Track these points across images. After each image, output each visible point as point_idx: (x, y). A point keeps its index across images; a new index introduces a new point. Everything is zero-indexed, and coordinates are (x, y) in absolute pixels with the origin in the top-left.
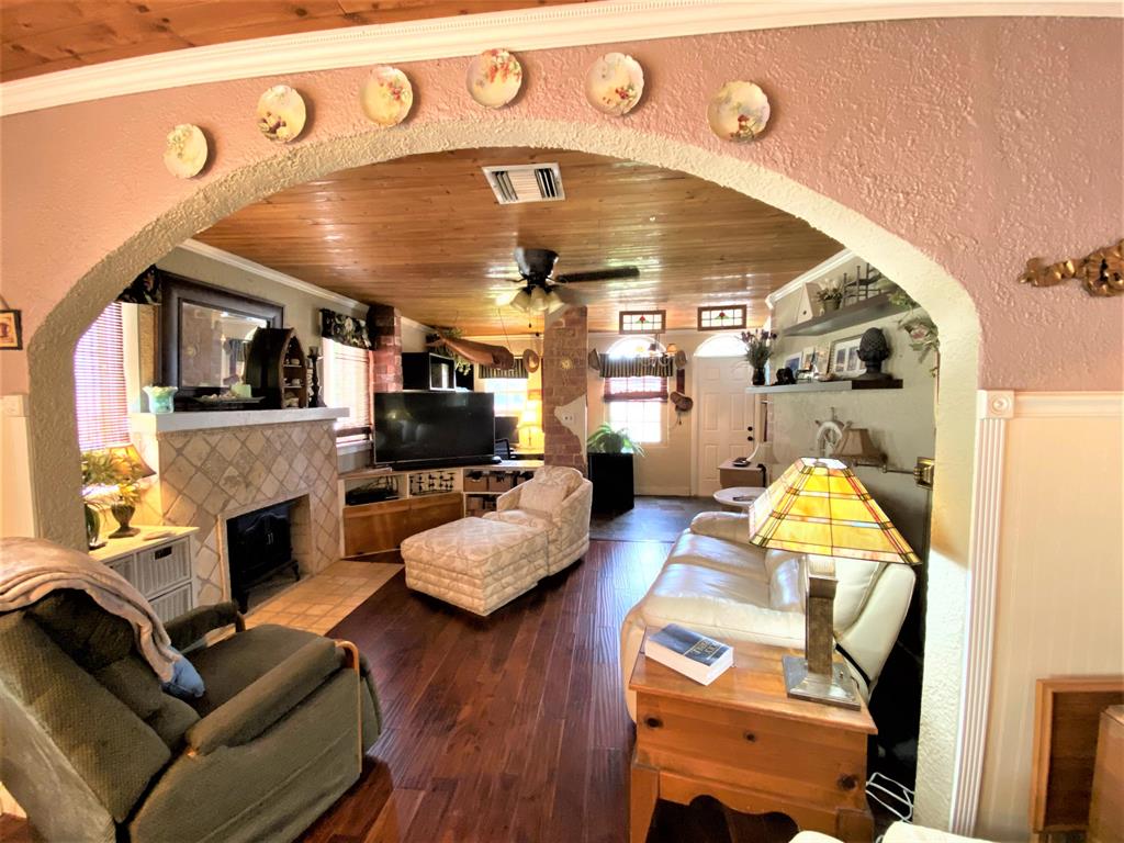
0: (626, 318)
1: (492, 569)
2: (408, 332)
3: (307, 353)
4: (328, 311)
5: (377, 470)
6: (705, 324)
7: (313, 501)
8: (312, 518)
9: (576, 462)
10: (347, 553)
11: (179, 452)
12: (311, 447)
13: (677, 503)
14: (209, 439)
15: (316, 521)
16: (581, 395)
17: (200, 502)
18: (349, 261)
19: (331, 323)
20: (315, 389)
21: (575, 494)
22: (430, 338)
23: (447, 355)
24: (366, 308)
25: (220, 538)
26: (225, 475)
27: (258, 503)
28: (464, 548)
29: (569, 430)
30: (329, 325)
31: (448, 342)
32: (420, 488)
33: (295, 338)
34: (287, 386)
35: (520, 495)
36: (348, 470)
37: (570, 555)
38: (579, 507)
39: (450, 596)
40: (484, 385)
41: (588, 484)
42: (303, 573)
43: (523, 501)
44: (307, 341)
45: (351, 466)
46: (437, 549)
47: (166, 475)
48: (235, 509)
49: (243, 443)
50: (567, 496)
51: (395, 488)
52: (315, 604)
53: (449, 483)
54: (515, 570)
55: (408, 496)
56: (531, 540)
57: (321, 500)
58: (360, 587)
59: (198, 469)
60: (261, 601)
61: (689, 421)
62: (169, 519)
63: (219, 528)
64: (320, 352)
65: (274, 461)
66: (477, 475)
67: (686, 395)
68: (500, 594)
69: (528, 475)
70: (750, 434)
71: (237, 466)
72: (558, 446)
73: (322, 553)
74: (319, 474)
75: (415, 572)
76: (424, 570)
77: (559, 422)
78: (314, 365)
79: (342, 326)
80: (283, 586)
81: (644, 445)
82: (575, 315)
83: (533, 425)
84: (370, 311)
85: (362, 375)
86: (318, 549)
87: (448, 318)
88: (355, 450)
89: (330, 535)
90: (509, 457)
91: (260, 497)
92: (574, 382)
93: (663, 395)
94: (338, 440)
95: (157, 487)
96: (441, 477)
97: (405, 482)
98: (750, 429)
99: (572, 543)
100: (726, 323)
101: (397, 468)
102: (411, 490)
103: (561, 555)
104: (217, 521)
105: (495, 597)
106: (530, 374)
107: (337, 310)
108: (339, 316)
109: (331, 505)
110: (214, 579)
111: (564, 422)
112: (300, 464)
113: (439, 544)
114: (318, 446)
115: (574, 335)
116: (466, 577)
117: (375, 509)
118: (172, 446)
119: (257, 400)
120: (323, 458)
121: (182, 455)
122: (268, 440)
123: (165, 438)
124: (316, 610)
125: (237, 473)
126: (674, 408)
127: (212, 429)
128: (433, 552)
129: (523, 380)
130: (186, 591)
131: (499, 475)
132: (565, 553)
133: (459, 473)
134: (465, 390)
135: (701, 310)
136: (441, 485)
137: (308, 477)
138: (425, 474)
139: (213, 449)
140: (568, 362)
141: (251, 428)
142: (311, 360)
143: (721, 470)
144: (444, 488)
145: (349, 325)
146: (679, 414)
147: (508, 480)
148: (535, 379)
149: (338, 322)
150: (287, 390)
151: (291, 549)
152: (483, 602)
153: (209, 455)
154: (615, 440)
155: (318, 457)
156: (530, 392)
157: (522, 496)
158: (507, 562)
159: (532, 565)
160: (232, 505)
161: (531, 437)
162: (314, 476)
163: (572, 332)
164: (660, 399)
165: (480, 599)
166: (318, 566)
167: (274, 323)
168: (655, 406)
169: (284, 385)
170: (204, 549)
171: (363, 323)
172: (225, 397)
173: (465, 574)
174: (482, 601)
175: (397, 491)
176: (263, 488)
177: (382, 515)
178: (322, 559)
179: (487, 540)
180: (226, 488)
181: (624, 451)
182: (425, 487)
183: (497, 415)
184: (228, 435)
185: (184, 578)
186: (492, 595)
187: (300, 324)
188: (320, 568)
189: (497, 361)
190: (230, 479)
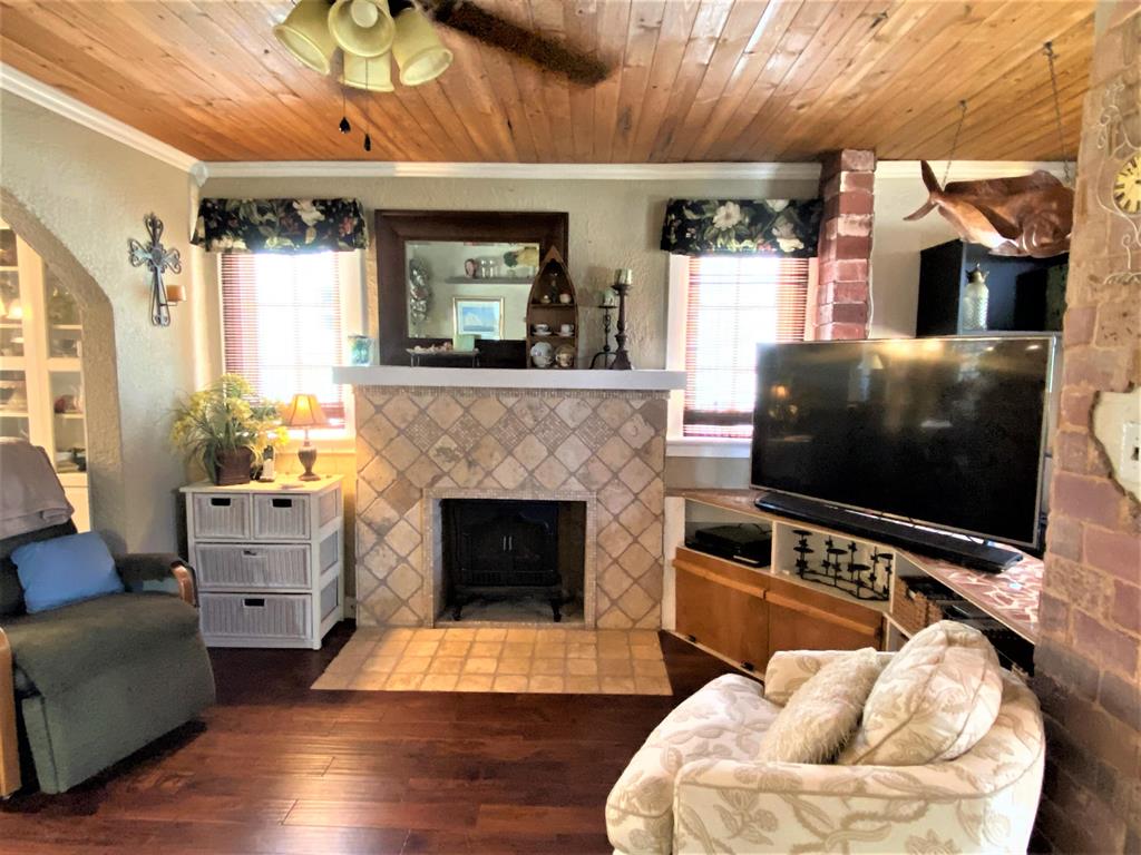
7: (594, 514)
8: (588, 540)
10: (677, 624)
14: (416, 399)
15: (600, 546)
17: (401, 469)
19: (671, 222)
20: (620, 339)
24: (814, 171)
25: (424, 517)
26: (437, 446)
27: (484, 490)
33: (554, 260)
47: (362, 432)
48: (447, 489)
49: (467, 410)
55: (773, 570)
57: (616, 518)
59: (401, 432)
60: (489, 619)
62: (364, 478)
63: (424, 505)
65: (520, 441)
71: (455, 437)
73: (613, 602)
74: (616, 475)
77: (1105, 467)
79: (706, 224)
84: (823, 173)
86: (602, 590)
89: (639, 582)
91: (489, 482)
104: (423, 496)
108: (702, 206)
112: (571, 456)
118: (371, 402)
121: (383, 413)
122: (509, 410)
123: (362, 392)
125: (455, 446)
127: (417, 387)
137: (587, 475)
139: (422, 412)
141: (478, 391)
149: (691, 216)
153: (415, 417)
160: (445, 483)
162: (602, 476)
166: (601, 614)
171: (779, 206)
172: (443, 349)
176: (496, 474)
178: (611, 609)
180: (438, 461)
185: (303, 536)
188: (609, 624)
190: (441, 451)
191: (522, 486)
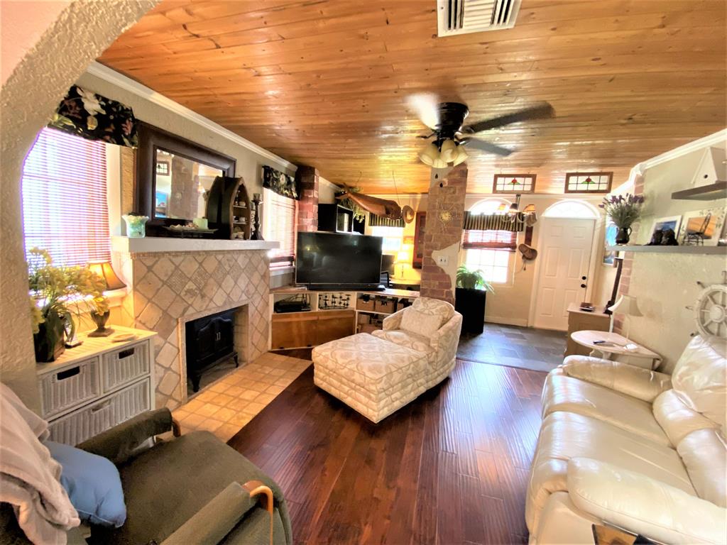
0: (500, 180)
1: (385, 387)
2: (323, 189)
3: (251, 198)
4: (268, 167)
5: (297, 289)
6: (571, 188)
7: (251, 309)
8: (249, 322)
9: (447, 296)
10: (273, 346)
11: (150, 269)
12: (251, 268)
13: (518, 332)
14: (174, 259)
15: (252, 323)
16: (455, 243)
17: (165, 309)
18: (284, 121)
19: (270, 176)
20: (256, 226)
21: (449, 324)
22: (337, 194)
23: (349, 207)
24: (295, 168)
25: (180, 336)
26: (185, 289)
27: (210, 310)
28: (362, 364)
29: (442, 270)
30: (268, 178)
31: (352, 196)
32: (326, 304)
33: (243, 185)
34: (235, 222)
35: (401, 318)
36: (276, 287)
37: (442, 373)
38: (452, 335)
39: (348, 401)
40: (372, 231)
41: (458, 317)
42: (240, 361)
43: (403, 324)
44: (252, 188)
45: (279, 285)
46: (340, 361)
47: (138, 287)
48: (192, 314)
49: (201, 264)
50: (441, 326)
51: (308, 302)
52: (247, 389)
53: (346, 302)
54: (403, 387)
55: (317, 310)
56: (416, 363)
57: (256, 309)
58: (281, 377)
59: (164, 283)
60: (209, 383)
61: (533, 269)
62: (140, 322)
63: (180, 329)
64: (261, 197)
65: (224, 279)
66: (366, 298)
67: (533, 246)
68: (390, 407)
69: (406, 303)
70: (584, 282)
71: (195, 282)
72: (432, 282)
73: (256, 347)
74: (256, 288)
75: (322, 375)
76: (328, 374)
77: (435, 263)
78: (257, 208)
79: (277, 180)
80: (226, 370)
81: (494, 285)
82: (457, 176)
83: (406, 263)
84: (298, 170)
85: (290, 219)
86: (253, 344)
87: (353, 179)
88: (282, 273)
89: (262, 334)
90: (389, 286)
91: (212, 305)
92: (450, 232)
93: (512, 246)
94: (271, 265)
95: (131, 295)
96: (341, 297)
97: (316, 298)
98: (584, 278)
99: (445, 363)
100: (592, 187)
101: (312, 288)
102: (319, 305)
103: (436, 373)
104: (178, 323)
105: (386, 409)
106: (407, 224)
107: (275, 168)
108: (276, 172)
109: (264, 311)
110: (173, 367)
111: (439, 263)
112: (242, 283)
113: (342, 357)
114: (256, 269)
115: (454, 193)
116: (362, 389)
117: (295, 317)
118: (144, 264)
119: (212, 231)
120: (260, 277)
121: (152, 272)
122: (220, 262)
123: (138, 257)
124: (248, 395)
125: (195, 287)
126: (521, 257)
127: (176, 252)
128: (337, 363)
129: (401, 229)
130: (145, 383)
131: (383, 300)
132: (439, 372)
133: (354, 296)
134: (358, 234)
135: (568, 175)
136: (340, 303)
137: (248, 291)
138: (329, 294)
139: (177, 267)
140: (447, 214)
141: (207, 252)
142: (254, 204)
143: (571, 313)
144: (342, 305)
145: (283, 180)
146: (525, 262)
147: (390, 304)
148: (410, 228)
149: (275, 176)
150: (235, 226)
151: (233, 345)
152: (376, 413)
153: (173, 272)
154: (472, 279)
155: (256, 278)
156: (405, 238)
157: (403, 320)
158: (397, 381)
159: (415, 383)
160: (191, 311)
161: (404, 271)
162: (252, 290)
163: (452, 190)
164: (509, 249)
165: (374, 410)
166: (252, 355)
167: (228, 172)
168: (504, 255)
169: (233, 221)
170: (167, 344)
171: (292, 179)
172: (188, 227)
173: (363, 387)
174: (376, 411)
175: (309, 304)
176: (214, 299)
177: (298, 322)
178: (255, 351)
179: (379, 358)
180: (186, 298)
181: (477, 288)
182: (329, 303)
183: (384, 253)
184: (189, 257)
185: (144, 373)
186: (383, 408)
187: (247, 176)
188: (254, 357)
189: (388, 212)
190: (188, 291)
191: (225, 303)
